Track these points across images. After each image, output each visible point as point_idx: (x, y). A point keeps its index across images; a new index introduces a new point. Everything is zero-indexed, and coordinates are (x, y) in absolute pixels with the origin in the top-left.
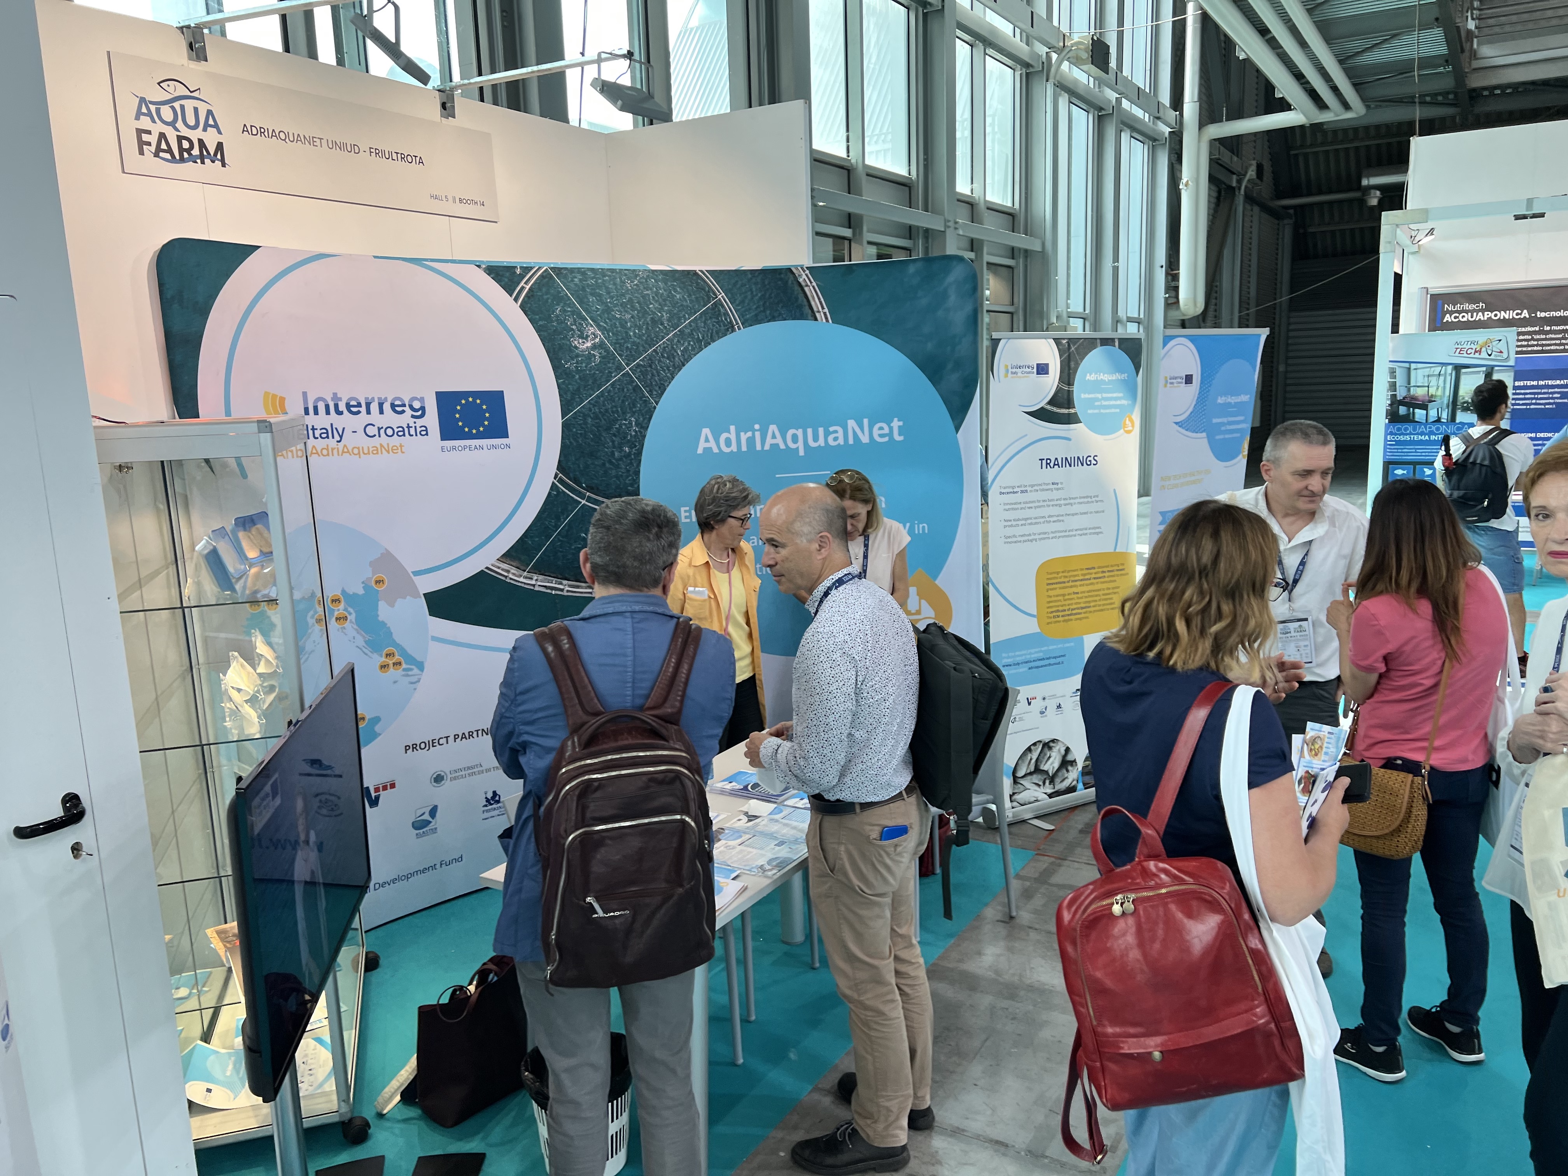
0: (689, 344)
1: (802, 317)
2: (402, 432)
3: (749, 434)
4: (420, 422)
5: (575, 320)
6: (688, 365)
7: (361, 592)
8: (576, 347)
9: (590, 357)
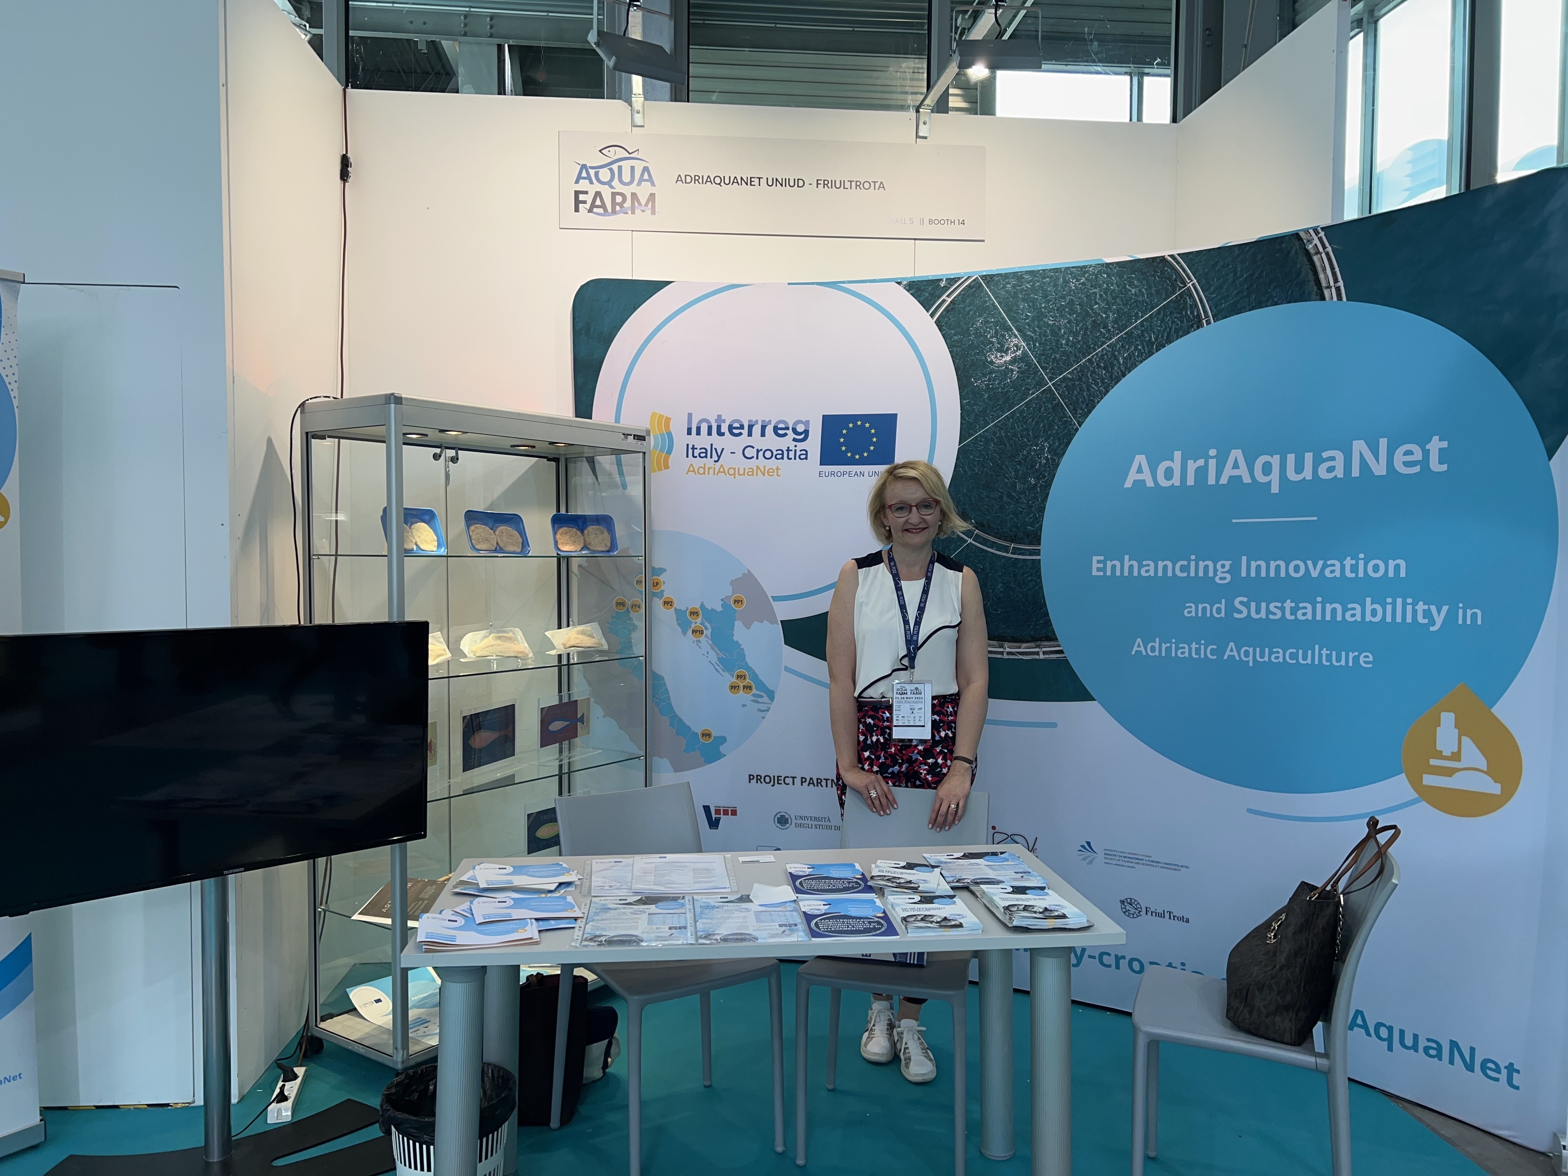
0: (1136, 348)
1: (1303, 297)
2: (781, 455)
3: (1201, 462)
4: (801, 446)
5: (996, 332)
6: (1128, 376)
7: (719, 609)
8: (992, 362)
9: (1007, 372)
